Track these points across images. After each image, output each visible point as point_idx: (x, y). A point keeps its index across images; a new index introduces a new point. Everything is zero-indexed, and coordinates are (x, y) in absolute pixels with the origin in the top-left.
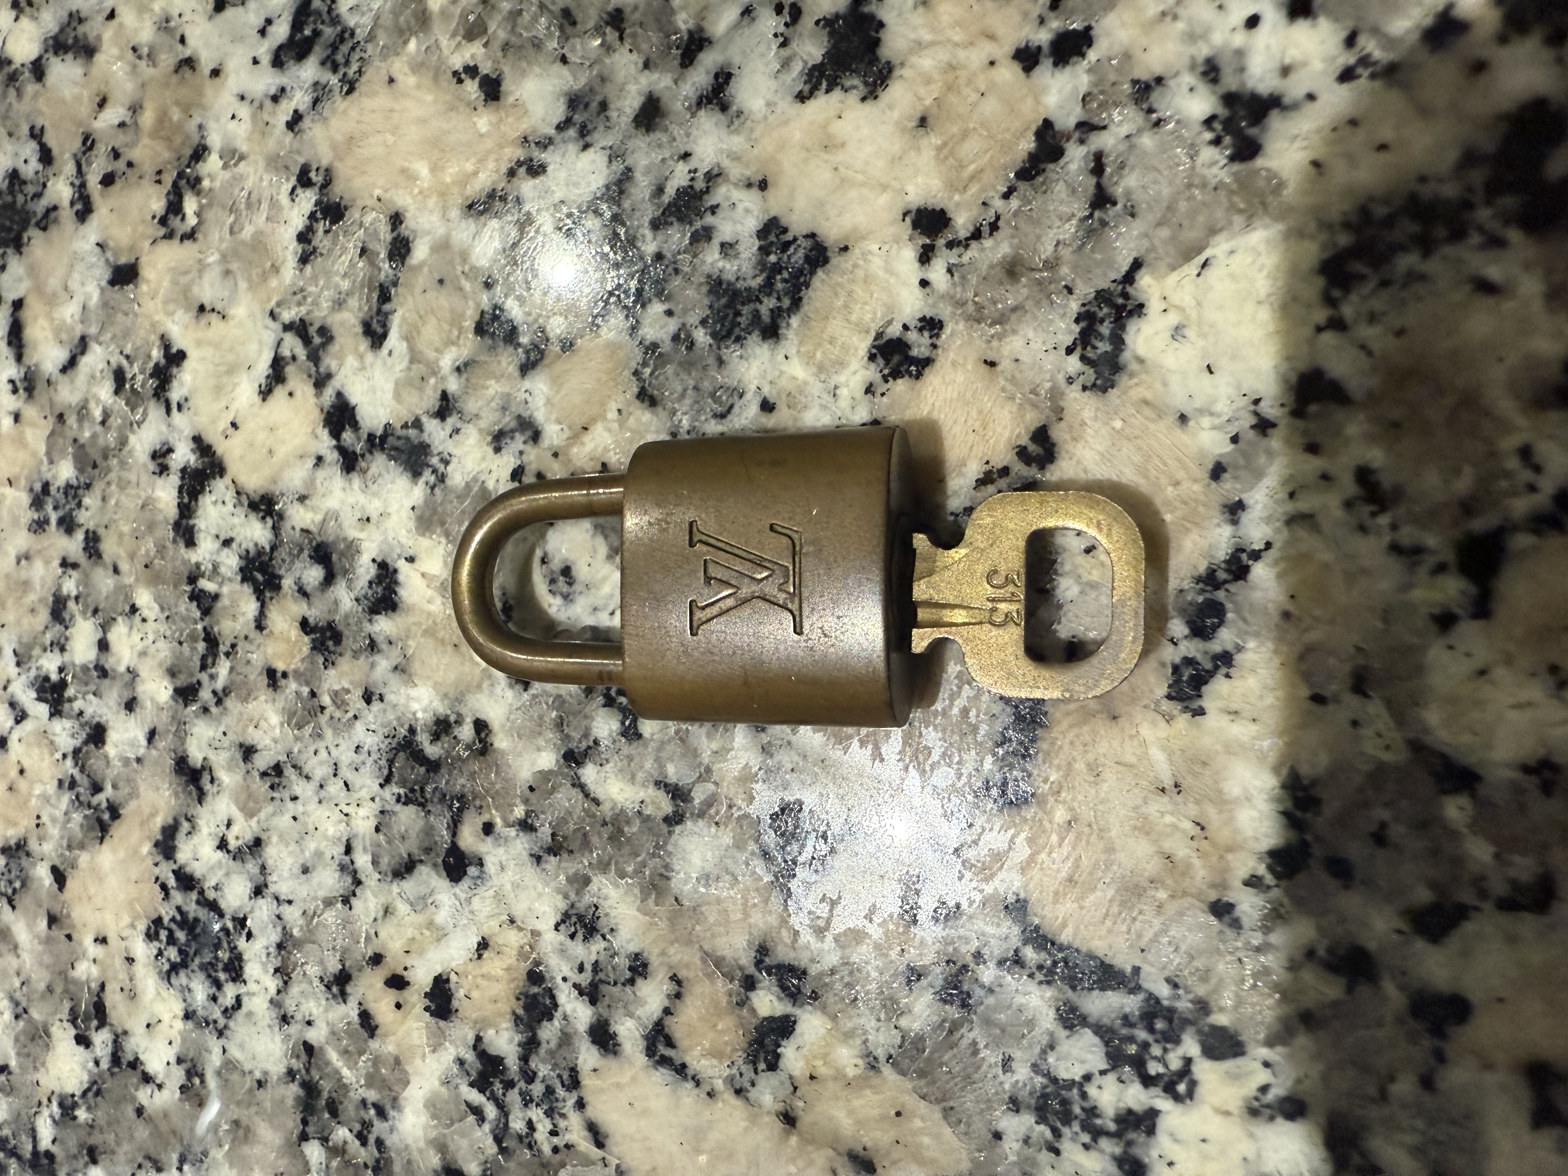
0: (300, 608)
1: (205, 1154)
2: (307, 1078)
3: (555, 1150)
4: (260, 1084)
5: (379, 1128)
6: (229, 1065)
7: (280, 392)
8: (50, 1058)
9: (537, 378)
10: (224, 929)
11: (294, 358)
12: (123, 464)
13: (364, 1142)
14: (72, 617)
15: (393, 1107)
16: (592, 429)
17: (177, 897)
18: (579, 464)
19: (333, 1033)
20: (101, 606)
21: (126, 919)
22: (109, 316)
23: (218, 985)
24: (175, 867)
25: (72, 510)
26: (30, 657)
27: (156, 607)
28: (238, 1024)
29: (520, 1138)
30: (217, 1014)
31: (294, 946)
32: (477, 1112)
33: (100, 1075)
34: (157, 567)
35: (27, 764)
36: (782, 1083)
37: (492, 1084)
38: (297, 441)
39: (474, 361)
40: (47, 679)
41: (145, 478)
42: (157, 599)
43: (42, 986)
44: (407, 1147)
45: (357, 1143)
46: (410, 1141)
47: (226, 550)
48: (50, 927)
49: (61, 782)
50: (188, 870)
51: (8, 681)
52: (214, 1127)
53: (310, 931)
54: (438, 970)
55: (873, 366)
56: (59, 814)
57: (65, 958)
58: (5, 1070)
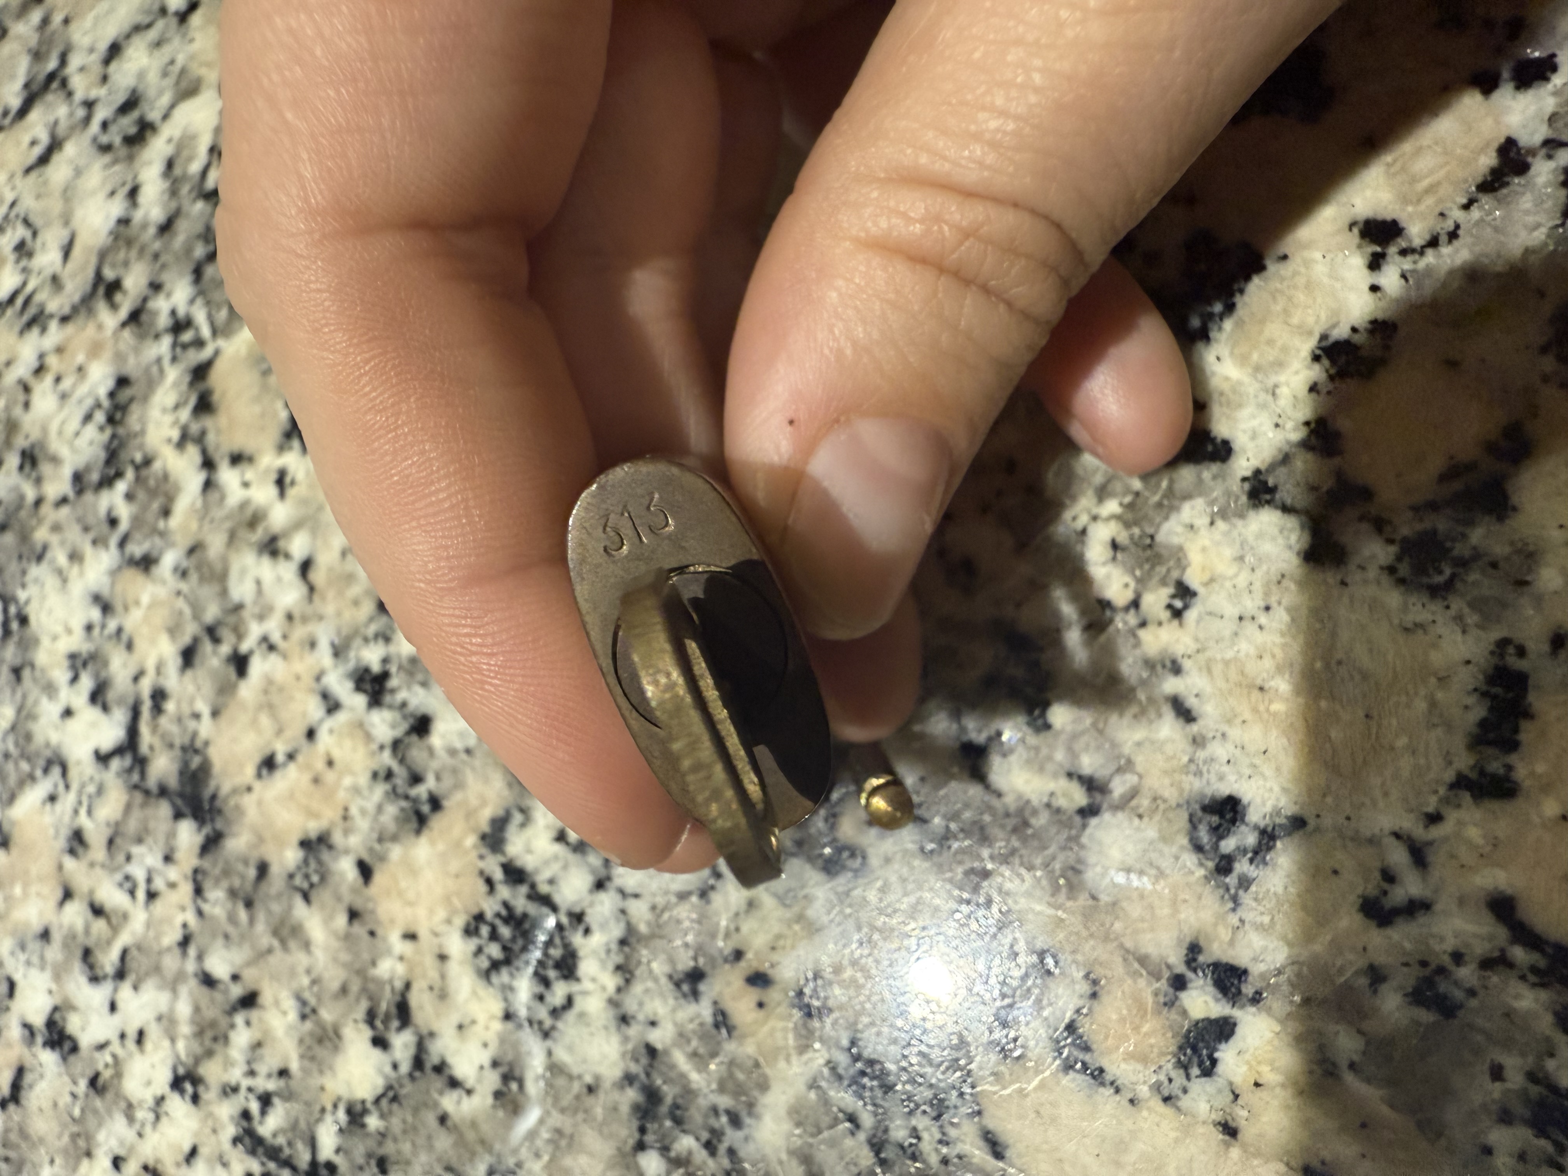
1: (519, 1165)
2: (647, 1083)
3: (945, 1161)
4: (591, 1089)
5: (732, 1137)
6: (555, 1068)
8: (339, 1062)
10: (559, 926)
13: (713, 1152)
15: (750, 1115)
17: (504, 892)
19: (681, 1034)
21: (441, 914)
23: (546, 982)
24: (503, 860)
26: (349, 649)
28: (568, 1025)
29: (902, 1148)
30: (543, 1013)
31: (639, 942)
32: (853, 1120)
33: (399, 1079)
35: (337, 754)
36: (1220, 1091)
40: (367, 670)
43: (335, 985)
44: (764, 1158)
45: (704, 1153)
46: (768, 1151)
48: (350, 923)
49: (375, 775)
50: (519, 863)
51: (322, 672)
52: (532, 1135)
54: (811, 965)
55: (1317, 367)
56: (370, 806)
57: (366, 956)
58: (283, 1073)
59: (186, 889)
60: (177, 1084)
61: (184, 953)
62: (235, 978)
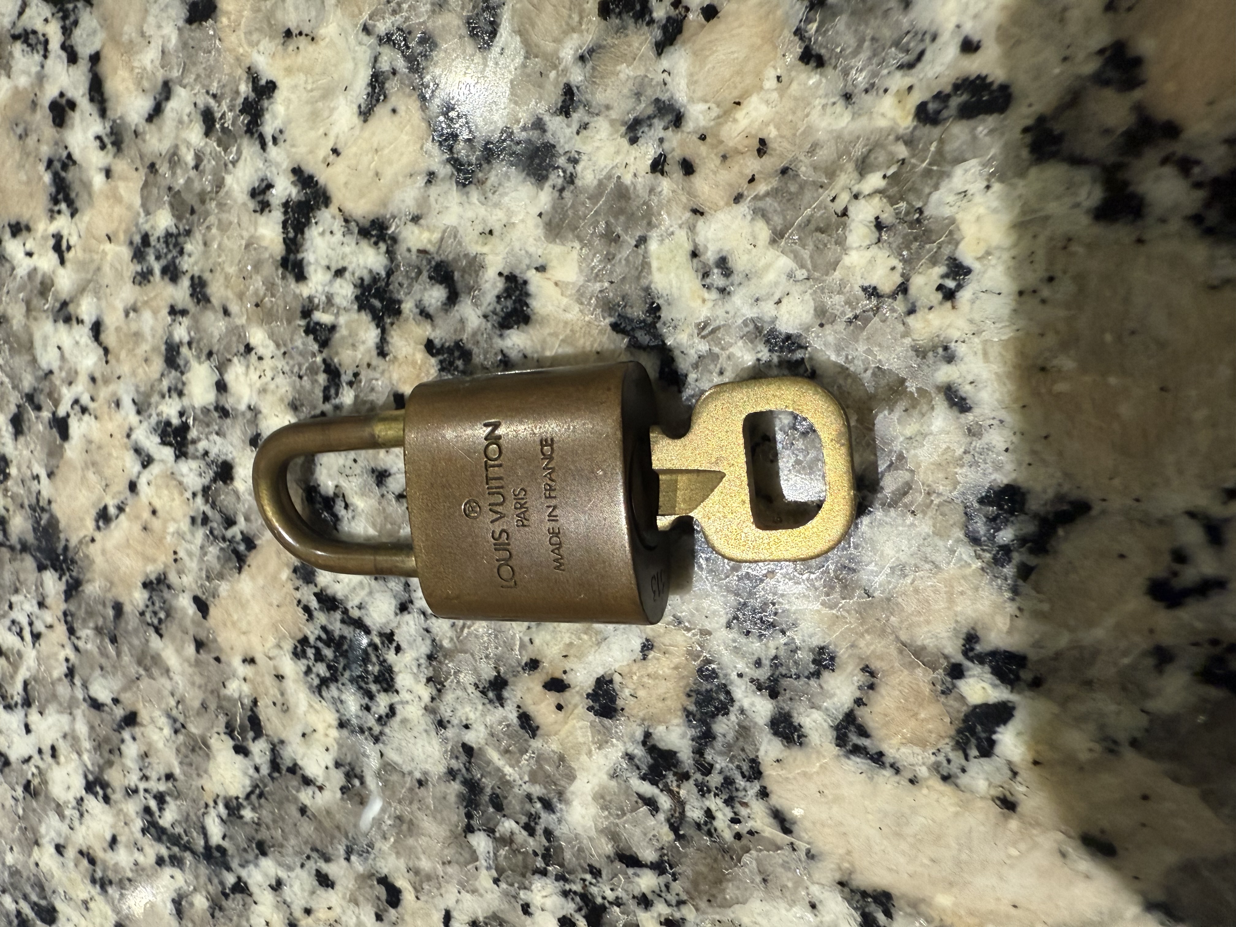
0: (425, 331)
1: (371, 845)
2: (468, 776)
3: (738, 836)
4: (420, 783)
5: (546, 819)
6: (388, 767)
7: (382, 111)
8: (211, 766)
9: (676, 55)
10: (372, 644)
11: (394, 72)
12: (221, 206)
13: (531, 832)
14: (187, 362)
15: (560, 801)
16: (745, 103)
17: (321, 618)
18: (731, 144)
19: (492, 735)
20: (215, 349)
21: (271, 641)
22: (190, 57)
23: (370, 696)
24: (316, 590)
25: (174, 258)
26: (149, 405)
27: (272, 345)
28: (393, 729)
29: (698, 826)
30: (371, 722)
31: (445, 657)
32: (651, 804)
33: (261, 780)
34: (269, 305)
35: (158, 504)
36: (998, 769)
37: (664, 776)
38: (405, 160)
39: (600, 47)
40: (168, 424)
41: (245, 218)
42: (271, 335)
43: (197, 704)
44: (577, 837)
45: (525, 833)
46: (580, 830)
47: (339, 280)
48: (198, 651)
49: (193, 520)
50: (330, 592)
51: (131, 429)
52: (378, 822)
53: (460, 642)
54: (600, 672)
56: (195, 548)
57: (216, 678)
58: (169, 777)
59: (61, 629)
60: (90, 787)
61: (72, 683)
62: (116, 701)
